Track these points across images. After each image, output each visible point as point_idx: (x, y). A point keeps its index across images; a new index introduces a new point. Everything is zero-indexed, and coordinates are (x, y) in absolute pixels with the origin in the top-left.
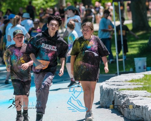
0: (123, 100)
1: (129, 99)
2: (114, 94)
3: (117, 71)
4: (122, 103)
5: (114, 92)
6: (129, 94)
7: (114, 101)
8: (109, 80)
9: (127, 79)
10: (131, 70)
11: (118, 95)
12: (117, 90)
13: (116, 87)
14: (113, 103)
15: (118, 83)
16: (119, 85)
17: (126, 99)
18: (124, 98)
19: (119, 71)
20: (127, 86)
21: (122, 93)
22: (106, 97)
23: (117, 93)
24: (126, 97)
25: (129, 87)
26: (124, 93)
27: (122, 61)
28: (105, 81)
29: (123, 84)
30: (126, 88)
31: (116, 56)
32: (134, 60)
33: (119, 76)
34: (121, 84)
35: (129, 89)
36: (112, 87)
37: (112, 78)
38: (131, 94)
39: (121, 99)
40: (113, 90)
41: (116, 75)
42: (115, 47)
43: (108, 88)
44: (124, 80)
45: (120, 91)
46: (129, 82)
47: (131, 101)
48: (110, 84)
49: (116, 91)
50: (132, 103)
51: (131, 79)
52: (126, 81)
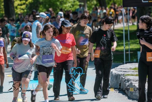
0: (127, 83)
1: (132, 82)
2: (121, 78)
3: (124, 61)
4: (127, 85)
5: (121, 76)
6: (133, 79)
7: (120, 84)
8: (118, 68)
9: (131, 67)
10: (135, 60)
11: (124, 79)
12: (124, 75)
13: (123, 73)
14: (120, 85)
15: (124, 70)
16: (125, 72)
17: (129, 82)
18: (128, 81)
19: (126, 61)
20: (131, 72)
21: (127, 77)
22: (115, 80)
23: (123, 78)
24: (130, 81)
25: (133, 73)
26: (128, 78)
27: (128, 54)
28: (114, 68)
29: (128, 71)
30: (130, 74)
31: (123, 50)
32: (137, 53)
33: (125, 65)
34: (126, 71)
35: (132, 75)
36: (120, 73)
37: (120, 66)
38: (134, 79)
39: (126, 83)
40: (120, 75)
41: (123, 63)
42: (123, 42)
43: (117, 73)
44: (129, 67)
45: (126, 76)
46: (133, 69)
47: (133, 84)
48: (118, 70)
49: (122, 76)
50: (134, 86)
51: (134, 68)
52: (130, 68)
